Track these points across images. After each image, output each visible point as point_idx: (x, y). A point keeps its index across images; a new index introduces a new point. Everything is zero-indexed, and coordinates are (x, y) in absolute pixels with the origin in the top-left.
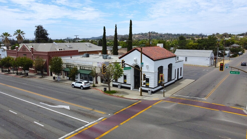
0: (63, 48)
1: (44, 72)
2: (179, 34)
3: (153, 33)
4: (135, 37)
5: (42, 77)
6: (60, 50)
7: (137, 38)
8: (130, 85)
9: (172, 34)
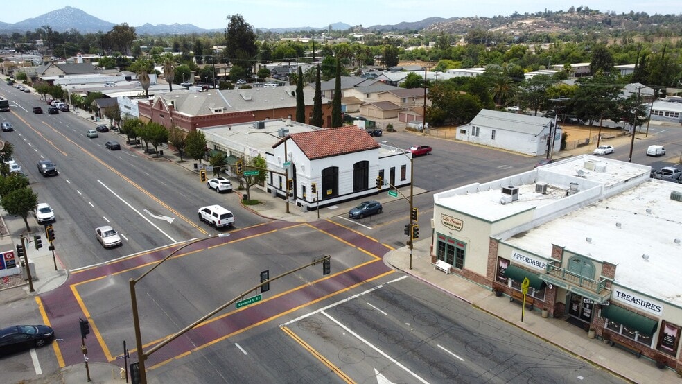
0: (222, 108)
3: (584, 12)
4: (521, 24)
5: (182, 161)
6: (216, 111)
7: (529, 27)
9: (648, 16)
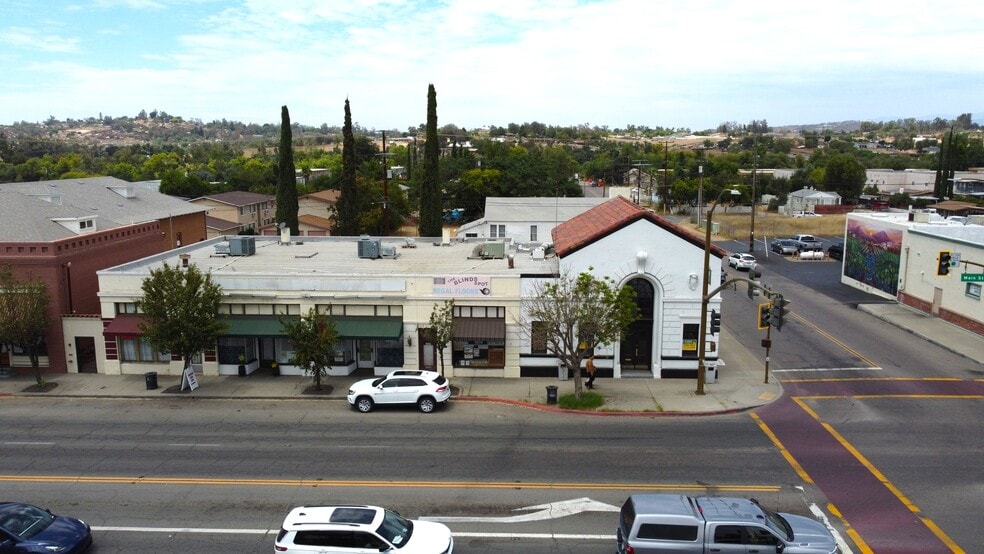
0: (93, 218)
1: (15, 354)
2: (272, 125)
3: (161, 118)
6: (82, 225)
8: (612, 358)
